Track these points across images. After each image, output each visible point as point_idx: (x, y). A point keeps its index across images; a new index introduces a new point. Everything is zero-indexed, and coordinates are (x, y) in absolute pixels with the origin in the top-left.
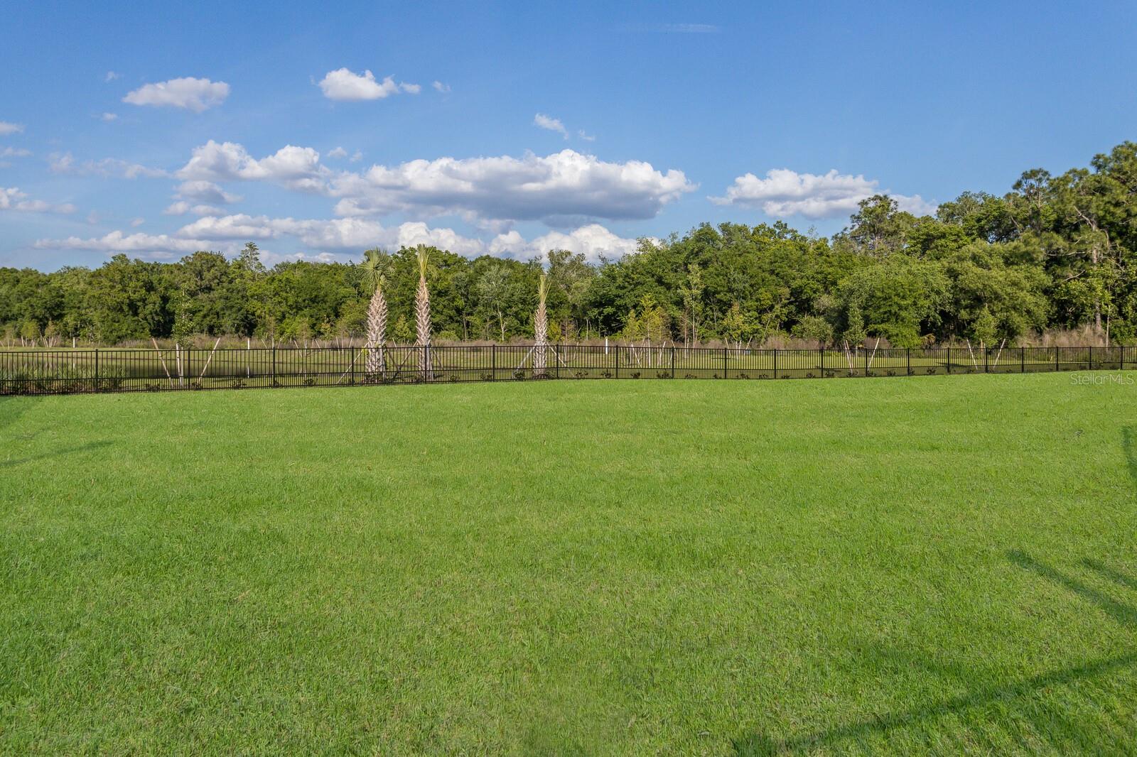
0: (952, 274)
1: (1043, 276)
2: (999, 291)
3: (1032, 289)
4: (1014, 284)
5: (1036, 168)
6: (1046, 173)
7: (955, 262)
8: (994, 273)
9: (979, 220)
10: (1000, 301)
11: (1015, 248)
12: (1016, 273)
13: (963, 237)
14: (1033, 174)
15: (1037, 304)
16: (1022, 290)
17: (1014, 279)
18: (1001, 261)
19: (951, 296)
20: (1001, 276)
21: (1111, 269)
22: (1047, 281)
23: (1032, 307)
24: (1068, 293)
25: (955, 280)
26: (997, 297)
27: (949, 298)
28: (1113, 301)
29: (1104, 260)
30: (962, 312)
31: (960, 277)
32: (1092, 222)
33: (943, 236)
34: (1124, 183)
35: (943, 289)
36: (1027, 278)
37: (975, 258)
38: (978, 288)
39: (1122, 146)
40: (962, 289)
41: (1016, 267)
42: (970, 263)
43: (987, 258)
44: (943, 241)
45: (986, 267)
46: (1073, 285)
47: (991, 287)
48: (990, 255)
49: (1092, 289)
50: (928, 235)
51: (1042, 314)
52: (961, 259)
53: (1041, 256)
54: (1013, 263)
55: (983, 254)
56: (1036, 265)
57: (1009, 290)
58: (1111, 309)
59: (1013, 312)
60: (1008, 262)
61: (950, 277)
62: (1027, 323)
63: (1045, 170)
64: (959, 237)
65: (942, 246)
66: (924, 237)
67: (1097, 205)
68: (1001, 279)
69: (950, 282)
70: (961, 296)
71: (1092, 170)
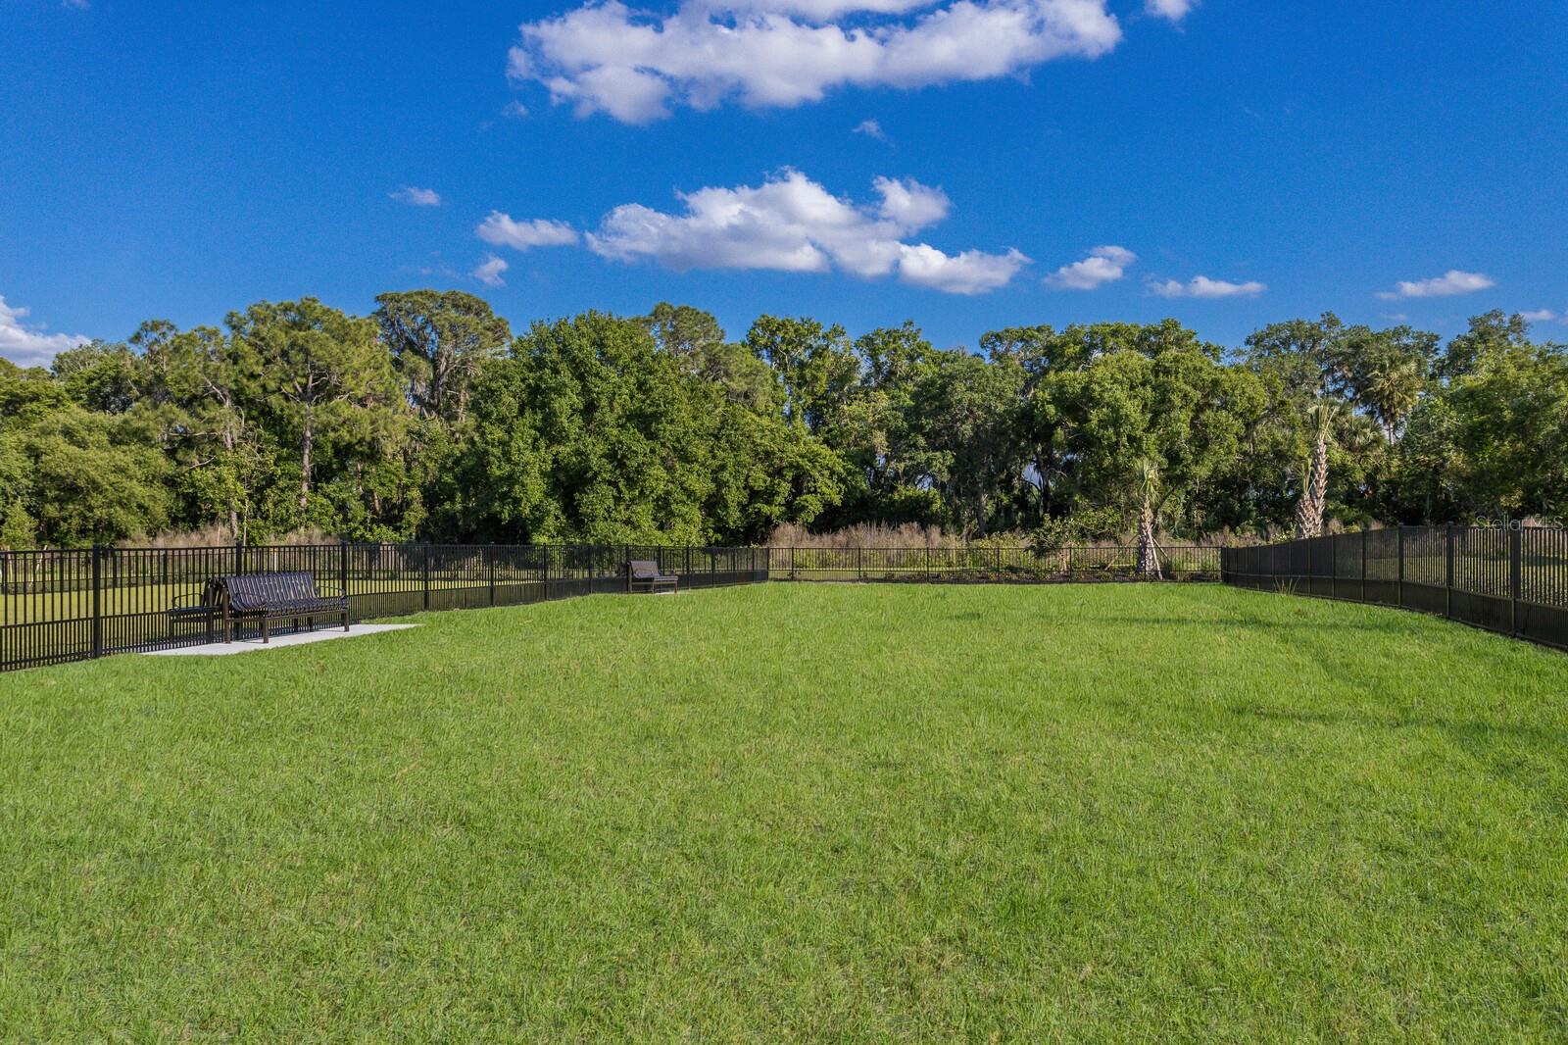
0: (33, 453)
1: (162, 461)
2: (99, 479)
3: (147, 477)
4: (120, 470)
5: (159, 318)
6: (172, 327)
7: (37, 436)
8: (92, 453)
9: (90, 381)
10: (101, 493)
11: (125, 422)
12: (122, 456)
13: (65, 402)
14: (155, 326)
15: (153, 498)
16: (131, 478)
17: (119, 463)
18: (105, 438)
19: (31, 484)
20: (101, 459)
21: (248, 458)
22: (166, 466)
23: (147, 503)
24: (193, 485)
25: (36, 463)
26: (96, 487)
27: (27, 487)
28: (250, 496)
29: (239, 444)
30: (48, 506)
31: (44, 458)
32: (225, 396)
33: (35, 398)
34: (261, 352)
35: (17, 473)
36: (138, 463)
37: (68, 433)
38: (69, 474)
39: (260, 306)
40: (46, 475)
41: (125, 448)
42: (60, 439)
43: (84, 433)
44: (34, 405)
45: (82, 445)
46: (197, 474)
47: (87, 473)
48: (90, 430)
49: (220, 480)
50: (12, 395)
51: (160, 511)
52: (45, 432)
53: (159, 434)
54: (121, 443)
55: (80, 428)
56: (152, 446)
57: (112, 478)
58: (248, 506)
59: (118, 508)
60: (116, 440)
61: (29, 457)
62: (141, 522)
63: (171, 323)
64: (58, 401)
65: (32, 411)
66: (6, 397)
67: (227, 375)
68: (100, 462)
69: (29, 464)
70: (47, 483)
71: (225, 331)
